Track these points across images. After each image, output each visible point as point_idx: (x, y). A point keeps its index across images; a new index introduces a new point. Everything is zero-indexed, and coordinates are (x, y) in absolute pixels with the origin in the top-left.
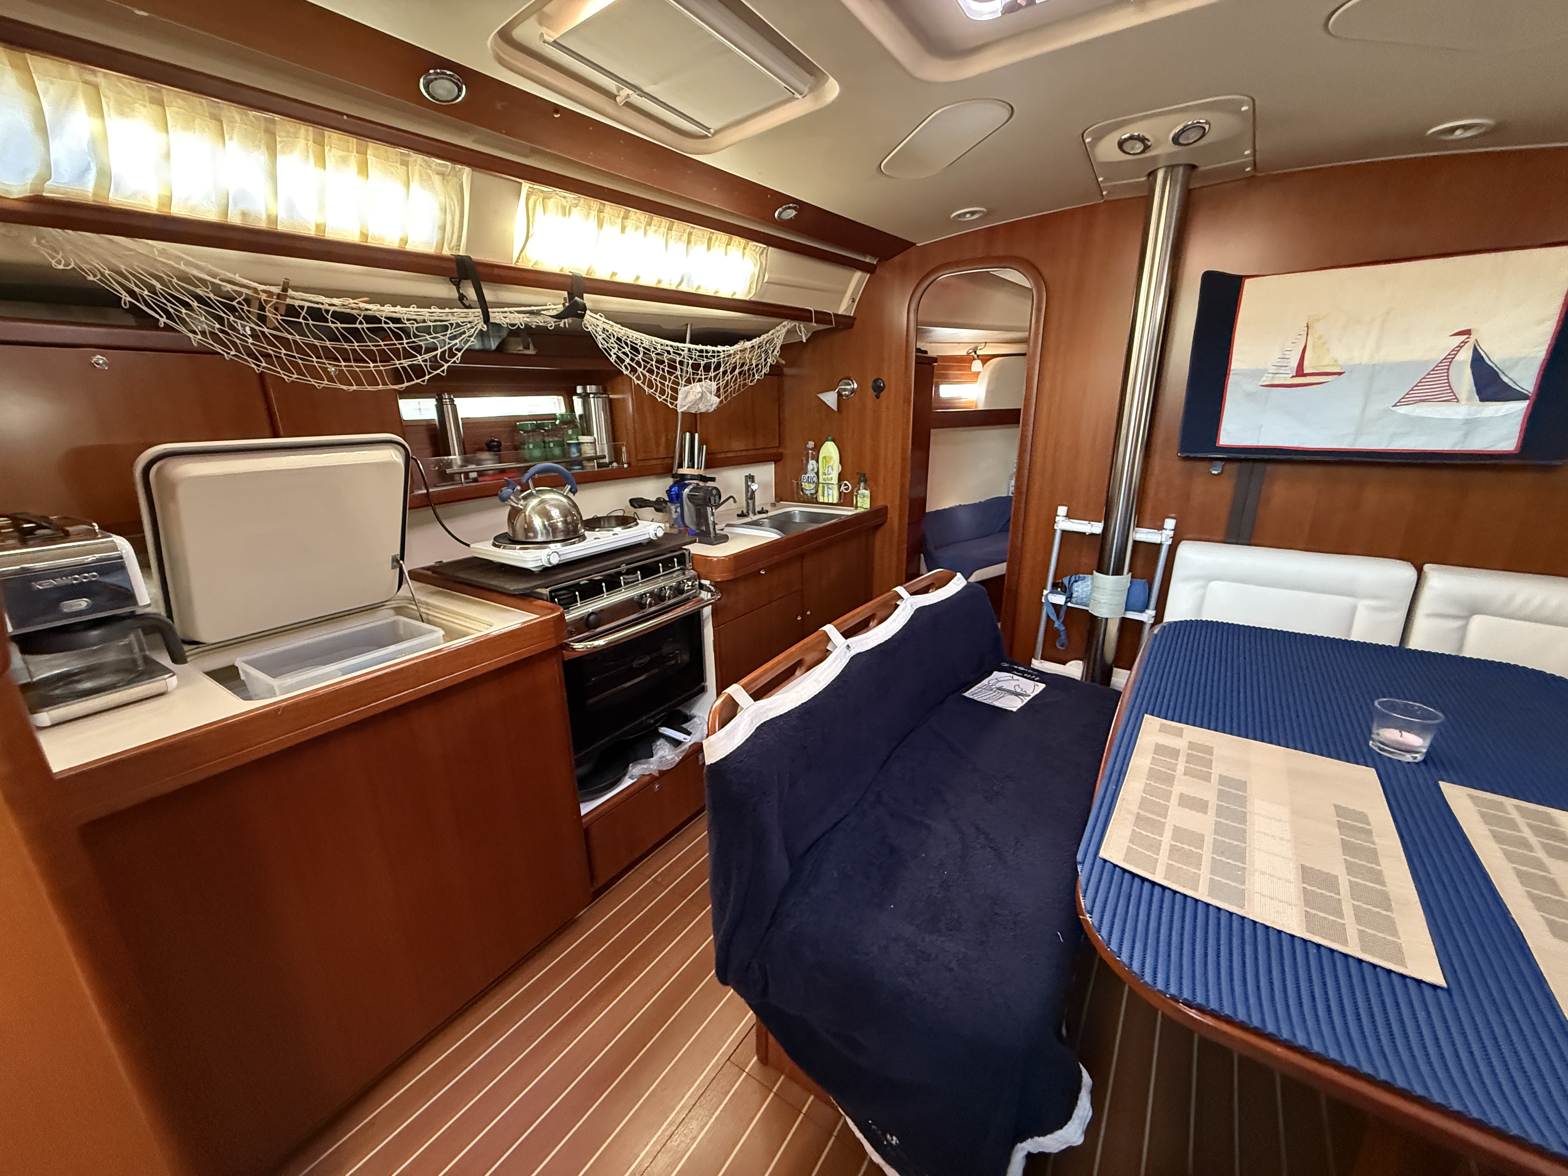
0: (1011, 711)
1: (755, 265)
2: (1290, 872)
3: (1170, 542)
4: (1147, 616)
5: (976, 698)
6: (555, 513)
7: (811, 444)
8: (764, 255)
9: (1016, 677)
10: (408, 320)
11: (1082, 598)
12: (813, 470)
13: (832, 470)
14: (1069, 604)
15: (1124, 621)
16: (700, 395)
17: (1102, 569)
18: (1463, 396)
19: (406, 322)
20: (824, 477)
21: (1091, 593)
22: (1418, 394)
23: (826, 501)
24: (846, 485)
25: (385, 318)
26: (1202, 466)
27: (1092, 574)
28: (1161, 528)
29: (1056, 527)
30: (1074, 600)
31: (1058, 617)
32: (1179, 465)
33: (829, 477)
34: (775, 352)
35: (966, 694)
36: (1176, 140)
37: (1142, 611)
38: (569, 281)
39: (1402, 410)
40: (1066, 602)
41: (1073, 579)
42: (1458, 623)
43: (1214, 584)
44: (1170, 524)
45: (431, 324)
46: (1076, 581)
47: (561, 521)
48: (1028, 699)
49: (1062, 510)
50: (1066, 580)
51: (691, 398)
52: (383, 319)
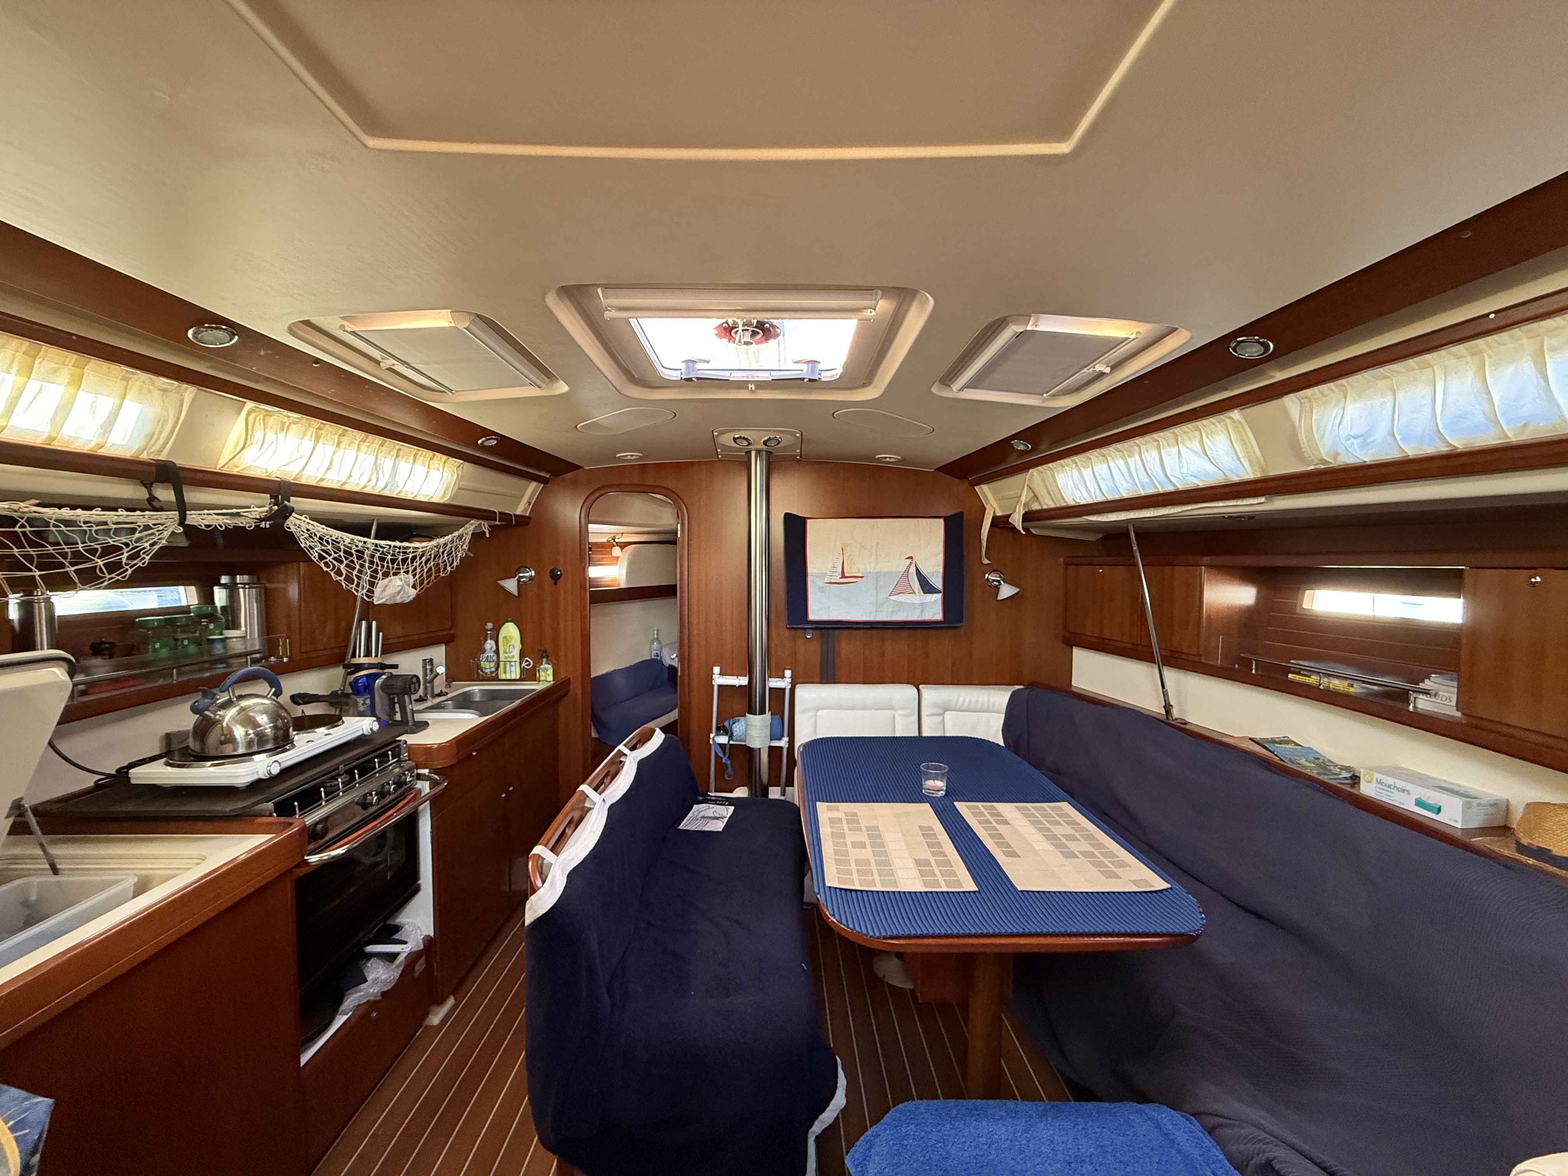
0: (718, 832)
1: (452, 476)
2: (911, 864)
3: (790, 686)
4: (783, 743)
5: (689, 828)
6: (263, 719)
7: (490, 625)
8: (461, 468)
9: (711, 806)
10: (85, 523)
11: (740, 736)
12: (491, 649)
13: (514, 648)
14: (731, 742)
15: (770, 748)
16: (400, 588)
17: (752, 712)
18: (916, 591)
19: (82, 524)
20: (506, 655)
21: (746, 731)
22: (897, 590)
23: (508, 677)
24: (527, 661)
25: (55, 520)
26: (801, 632)
27: (745, 716)
28: (783, 677)
29: (713, 683)
30: (734, 738)
31: (724, 755)
32: (787, 633)
33: (511, 655)
34: (464, 547)
35: (681, 827)
36: (765, 443)
37: (780, 739)
38: (276, 486)
39: (893, 598)
40: (729, 741)
41: (731, 723)
42: (941, 718)
43: (820, 712)
44: (788, 673)
45: (114, 526)
46: (734, 723)
47: (270, 727)
48: (726, 820)
49: (716, 670)
50: (726, 724)
51: (391, 591)
52: (52, 521)
